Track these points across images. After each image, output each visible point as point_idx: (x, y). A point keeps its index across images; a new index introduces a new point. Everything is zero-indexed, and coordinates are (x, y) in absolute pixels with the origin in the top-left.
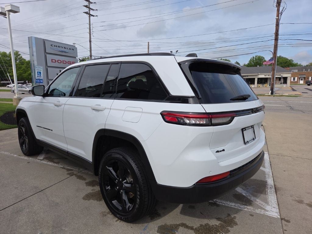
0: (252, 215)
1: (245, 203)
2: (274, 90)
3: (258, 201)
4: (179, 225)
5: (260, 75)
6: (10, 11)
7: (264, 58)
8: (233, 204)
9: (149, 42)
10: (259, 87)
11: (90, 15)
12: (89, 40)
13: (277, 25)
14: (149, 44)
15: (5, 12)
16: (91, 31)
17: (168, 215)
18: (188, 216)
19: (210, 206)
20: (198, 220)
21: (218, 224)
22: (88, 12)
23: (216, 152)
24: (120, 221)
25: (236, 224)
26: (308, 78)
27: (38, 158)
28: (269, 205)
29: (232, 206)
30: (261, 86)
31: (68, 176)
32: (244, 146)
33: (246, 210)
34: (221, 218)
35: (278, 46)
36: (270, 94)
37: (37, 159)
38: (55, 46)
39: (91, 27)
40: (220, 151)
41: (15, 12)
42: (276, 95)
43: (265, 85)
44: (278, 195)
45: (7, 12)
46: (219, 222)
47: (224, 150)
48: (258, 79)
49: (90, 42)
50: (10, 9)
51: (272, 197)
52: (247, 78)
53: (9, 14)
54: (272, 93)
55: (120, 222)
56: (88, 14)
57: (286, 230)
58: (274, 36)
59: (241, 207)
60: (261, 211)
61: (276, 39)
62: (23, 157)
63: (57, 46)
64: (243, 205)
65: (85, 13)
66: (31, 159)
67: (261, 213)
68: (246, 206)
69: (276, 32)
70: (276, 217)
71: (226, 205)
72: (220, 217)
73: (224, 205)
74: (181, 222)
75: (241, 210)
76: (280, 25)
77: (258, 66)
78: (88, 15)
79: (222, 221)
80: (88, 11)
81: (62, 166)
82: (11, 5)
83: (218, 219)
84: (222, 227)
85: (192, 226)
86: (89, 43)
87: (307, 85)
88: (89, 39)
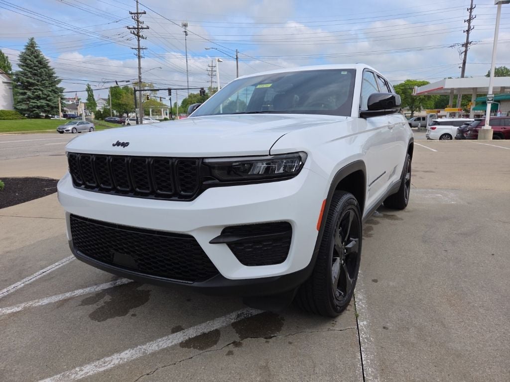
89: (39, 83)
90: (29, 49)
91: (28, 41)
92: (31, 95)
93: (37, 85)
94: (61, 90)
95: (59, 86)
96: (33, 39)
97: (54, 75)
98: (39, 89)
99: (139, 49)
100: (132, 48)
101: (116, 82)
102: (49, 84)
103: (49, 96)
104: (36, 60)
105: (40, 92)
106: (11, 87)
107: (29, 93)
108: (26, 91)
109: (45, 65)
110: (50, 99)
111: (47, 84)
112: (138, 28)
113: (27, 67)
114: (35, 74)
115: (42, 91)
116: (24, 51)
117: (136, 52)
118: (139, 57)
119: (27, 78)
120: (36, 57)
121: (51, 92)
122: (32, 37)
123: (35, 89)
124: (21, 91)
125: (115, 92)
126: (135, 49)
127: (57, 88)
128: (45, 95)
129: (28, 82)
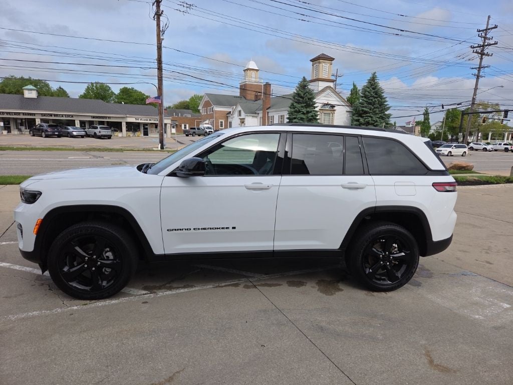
2: (165, 143)
5: (129, 117)
7: (110, 88)
10: (129, 136)
13: (159, 48)
26: (181, 126)
30: (131, 135)
35: (163, 79)
36: (159, 149)
42: (167, 149)
43: (137, 134)
48: (127, 123)
52: (107, 122)
54: (162, 147)
58: (157, 64)
61: (160, 69)
69: (158, 58)
76: (163, 49)
77: (123, 103)
87: (185, 135)
89: (371, 111)
90: (370, 82)
91: (371, 76)
92: (363, 121)
93: (369, 113)
94: (389, 116)
95: (387, 113)
96: (375, 73)
97: (386, 103)
98: (370, 116)
99: (480, 68)
100: (472, 68)
101: (443, 106)
102: (379, 111)
103: (377, 122)
104: (373, 91)
105: (370, 119)
106: (351, 115)
107: (362, 120)
108: (360, 118)
109: (379, 95)
110: (376, 125)
111: (377, 112)
112: (483, 46)
113: (365, 97)
114: (370, 104)
115: (372, 117)
116: (366, 84)
117: (476, 72)
118: (478, 77)
119: (363, 107)
120: (373, 89)
121: (379, 118)
122: (374, 72)
123: (366, 116)
124: (357, 118)
125: (451, 115)
126: (476, 68)
127: (385, 115)
128: (374, 121)
129: (363, 110)
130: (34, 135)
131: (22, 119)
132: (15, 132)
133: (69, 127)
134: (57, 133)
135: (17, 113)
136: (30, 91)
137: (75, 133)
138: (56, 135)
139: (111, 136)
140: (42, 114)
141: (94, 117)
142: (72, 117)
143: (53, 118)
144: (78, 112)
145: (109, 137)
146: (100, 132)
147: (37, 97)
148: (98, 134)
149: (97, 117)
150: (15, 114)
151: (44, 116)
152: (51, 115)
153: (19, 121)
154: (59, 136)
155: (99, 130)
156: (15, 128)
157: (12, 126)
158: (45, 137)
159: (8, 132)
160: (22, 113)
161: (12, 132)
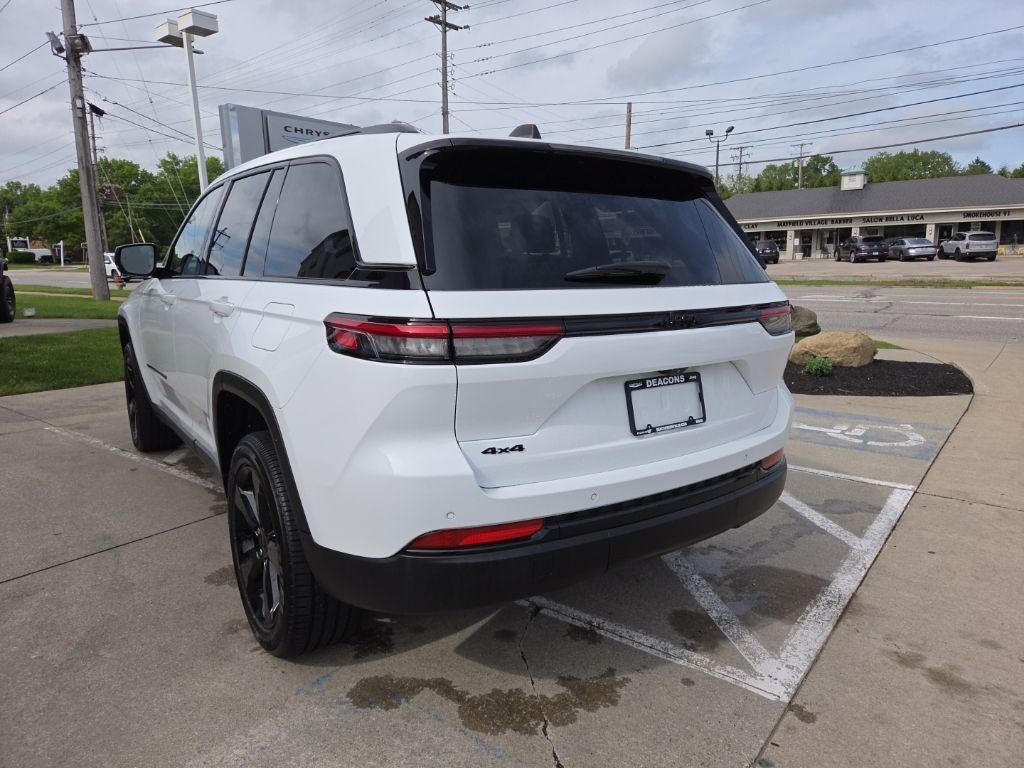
0: (688, 682)
1: (694, 642)
3: (749, 642)
4: (427, 684)
6: (192, 30)
8: (651, 641)
9: (630, 104)
11: (447, 26)
12: (443, 108)
14: (629, 111)
15: (178, 36)
16: (449, 79)
17: (412, 652)
18: (475, 660)
19: (569, 637)
20: (497, 674)
21: (550, 696)
22: (439, 16)
23: (485, 452)
24: (263, 650)
25: (614, 703)
27: (166, 460)
28: (779, 658)
29: (642, 648)
31: (211, 513)
32: (634, 440)
33: (681, 662)
34: (577, 679)
37: (160, 461)
38: (296, 130)
39: (448, 64)
40: (505, 450)
41: (206, 33)
44: (838, 630)
45: (184, 33)
46: (562, 690)
47: (521, 448)
49: (445, 113)
50: (190, 23)
51: (808, 634)
53: (190, 41)
55: (261, 654)
56: (440, 23)
57: (777, 745)
59: (671, 653)
60: (733, 673)
62: (130, 454)
63: (302, 131)
64: (686, 647)
65: (431, 19)
66: (148, 461)
67: (727, 679)
68: (687, 652)
70: (773, 698)
71: (624, 641)
72: (574, 674)
73: (617, 639)
74: (440, 677)
75: (664, 662)
78: (440, 26)
79: (573, 689)
80: (440, 14)
81: (211, 486)
82: (195, 13)
83: (564, 680)
84: (562, 703)
85: (463, 692)
86: (441, 118)
88: (441, 105)
130: (839, 260)
131: (831, 231)
132: (816, 254)
133: (906, 241)
134: (877, 253)
135: (823, 220)
136: (852, 177)
137: (912, 252)
138: (875, 257)
139: (995, 253)
140: (864, 218)
141: (969, 214)
142: (922, 218)
143: (884, 223)
144: (934, 206)
145: (991, 257)
146: (968, 246)
147: (864, 186)
148: (963, 250)
149: (976, 214)
150: (820, 222)
151: (868, 221)
152: (880, 219)
153: (827, 235)
154: (882, 259)
155: (967, 241)
156: (819, 247)
157: (814, 244)
158: (854, 262)
159: (804, 256)
160: (830, 218)
161: (813, 255)
